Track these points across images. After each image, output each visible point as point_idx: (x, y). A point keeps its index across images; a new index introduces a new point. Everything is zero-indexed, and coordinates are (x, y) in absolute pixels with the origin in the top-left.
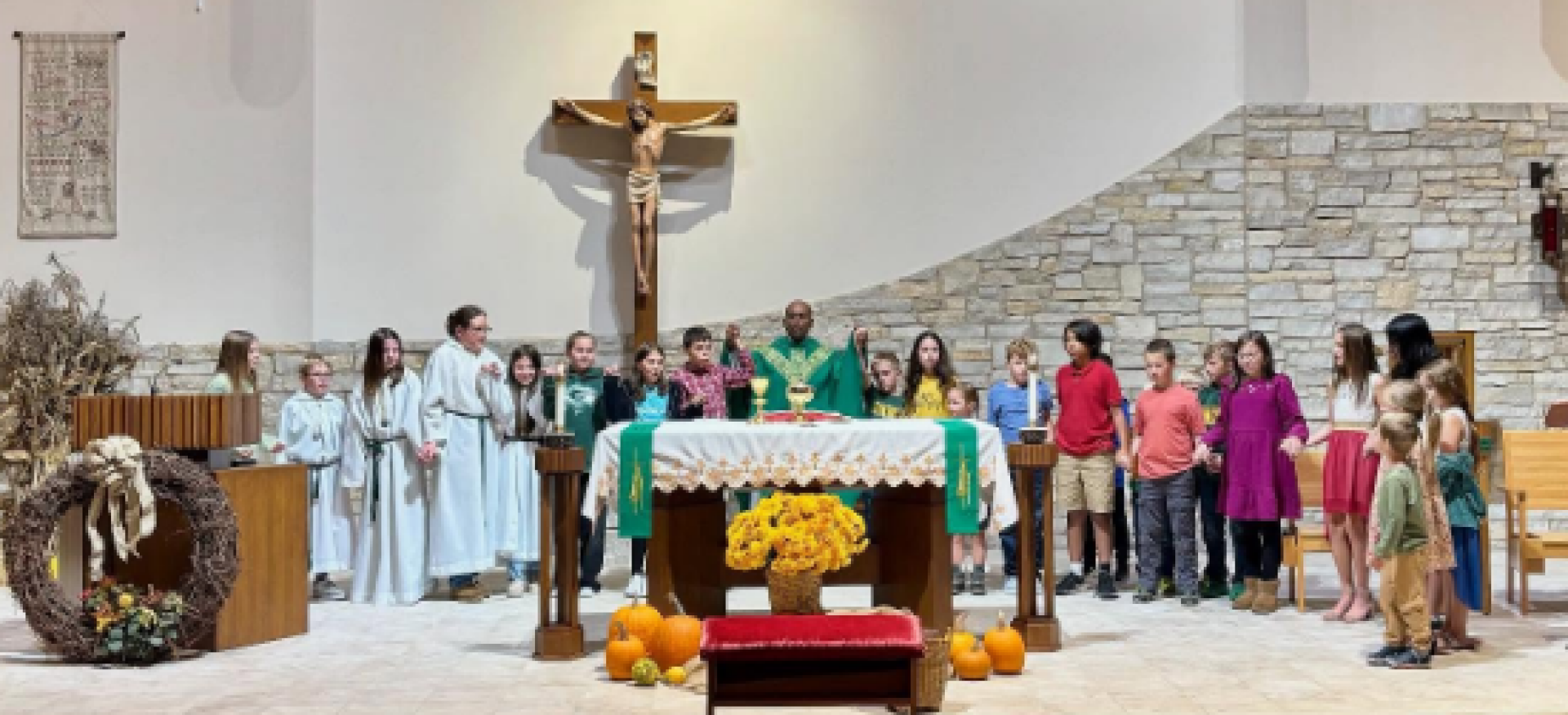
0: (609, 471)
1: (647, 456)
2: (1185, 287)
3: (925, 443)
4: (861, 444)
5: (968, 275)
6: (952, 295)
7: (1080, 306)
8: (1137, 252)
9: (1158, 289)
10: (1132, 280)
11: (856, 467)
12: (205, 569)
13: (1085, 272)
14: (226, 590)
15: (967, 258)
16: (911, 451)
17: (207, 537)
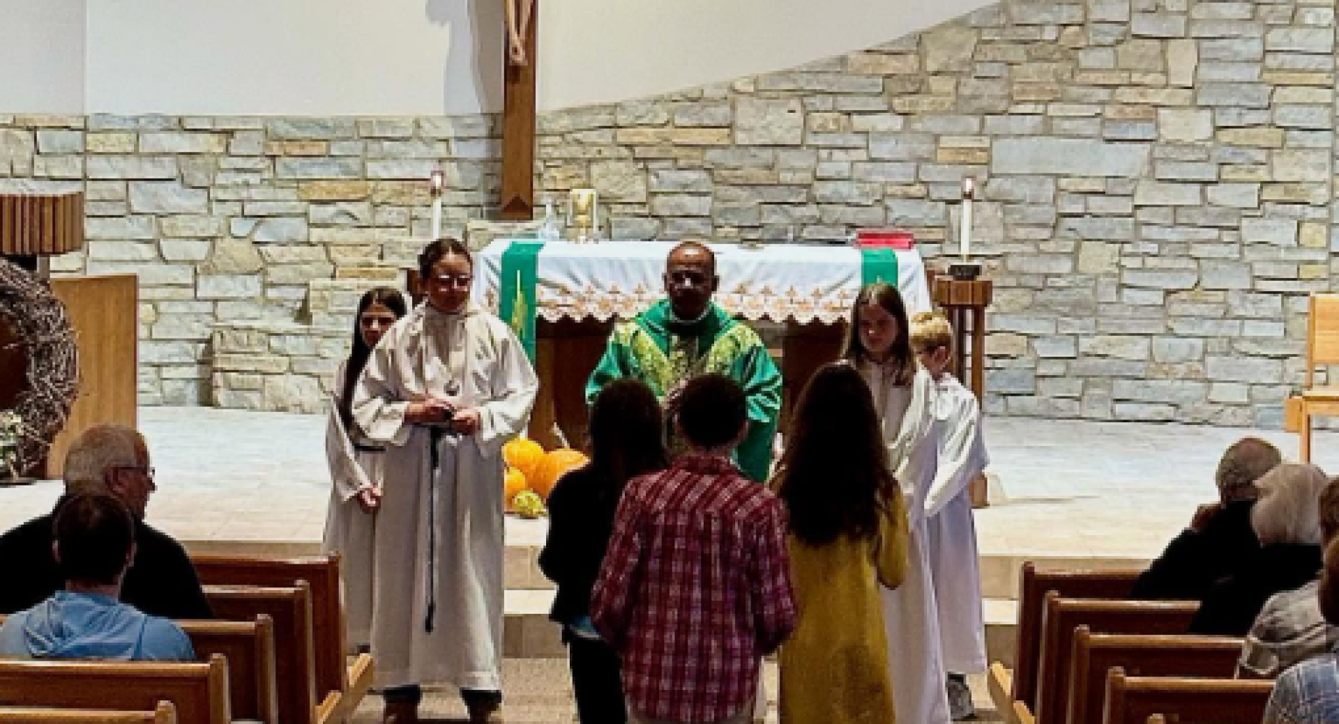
0: (490, 296)
1: (531, 281)
2: (1254, 72)
3: (839, 277)
4: (768, 276)
5: (960, 47)
6: (936, 74)
7: (1112, 95)
8: (1190, 22)
9: (1217, 74)
10: (1182, 61)
11: (761, 299)
12: (43, 387)
13: (1120, 48)
14: (66, 410)
15: (959, 23)
16: (824, 285)
17: (44, 353)
